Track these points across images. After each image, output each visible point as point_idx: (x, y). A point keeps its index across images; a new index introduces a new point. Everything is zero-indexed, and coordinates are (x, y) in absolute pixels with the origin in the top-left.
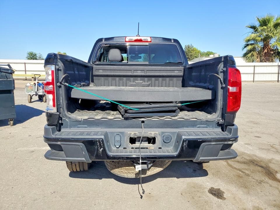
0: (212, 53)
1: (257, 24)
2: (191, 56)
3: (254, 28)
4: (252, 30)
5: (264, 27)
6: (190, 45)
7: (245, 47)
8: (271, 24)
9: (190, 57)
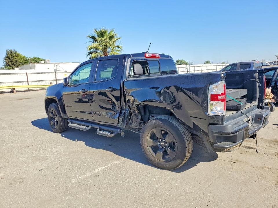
0: (40, 58)
1: (96, 35)
2: (16, 61)
3: (94, 38)
4: (92, 40)
5: (102, 38)
6: (13, 50)
7: (89, 54)
8: (106, 36)
9: (15, 63)
